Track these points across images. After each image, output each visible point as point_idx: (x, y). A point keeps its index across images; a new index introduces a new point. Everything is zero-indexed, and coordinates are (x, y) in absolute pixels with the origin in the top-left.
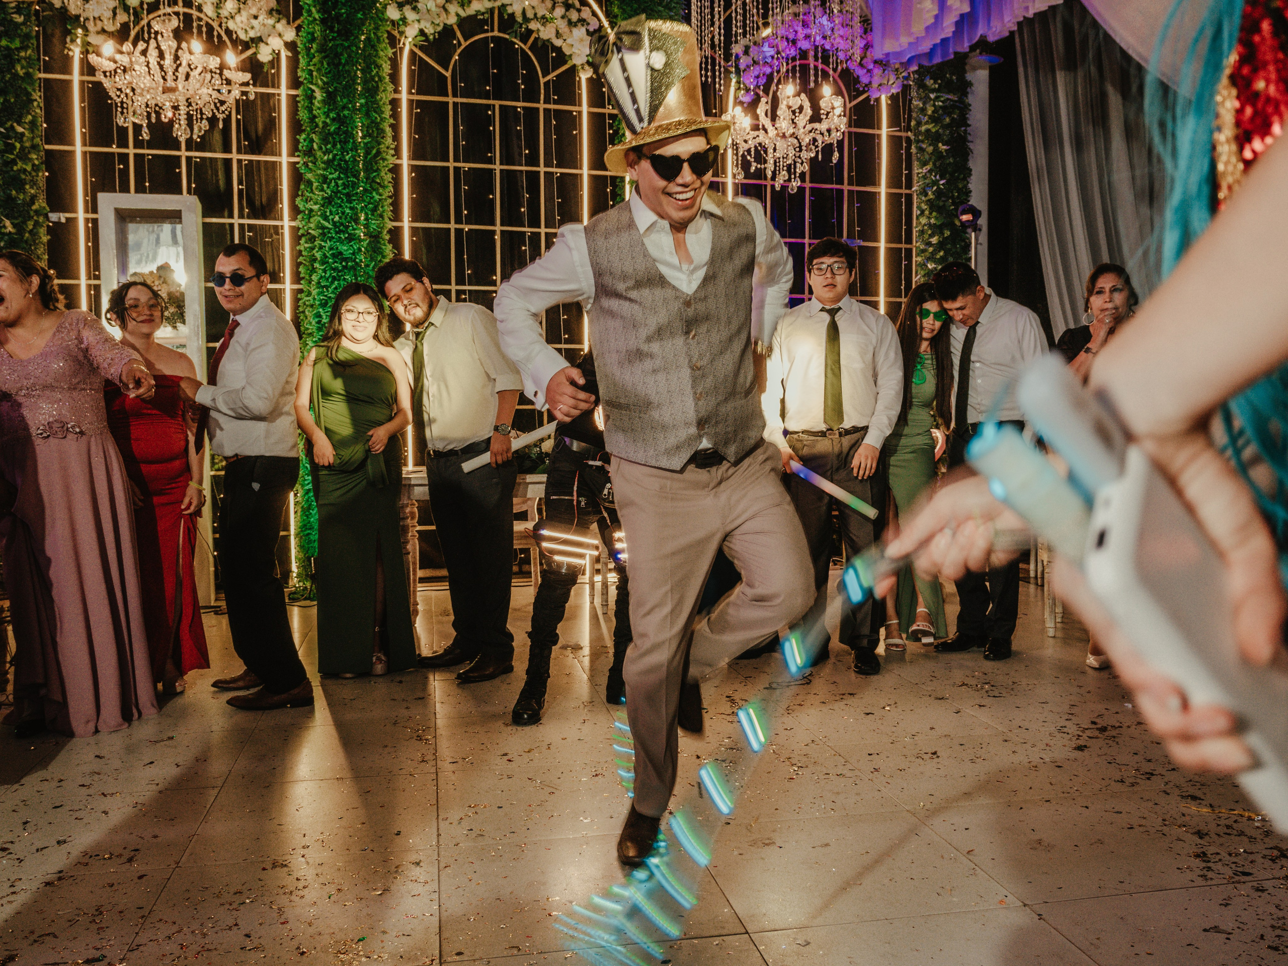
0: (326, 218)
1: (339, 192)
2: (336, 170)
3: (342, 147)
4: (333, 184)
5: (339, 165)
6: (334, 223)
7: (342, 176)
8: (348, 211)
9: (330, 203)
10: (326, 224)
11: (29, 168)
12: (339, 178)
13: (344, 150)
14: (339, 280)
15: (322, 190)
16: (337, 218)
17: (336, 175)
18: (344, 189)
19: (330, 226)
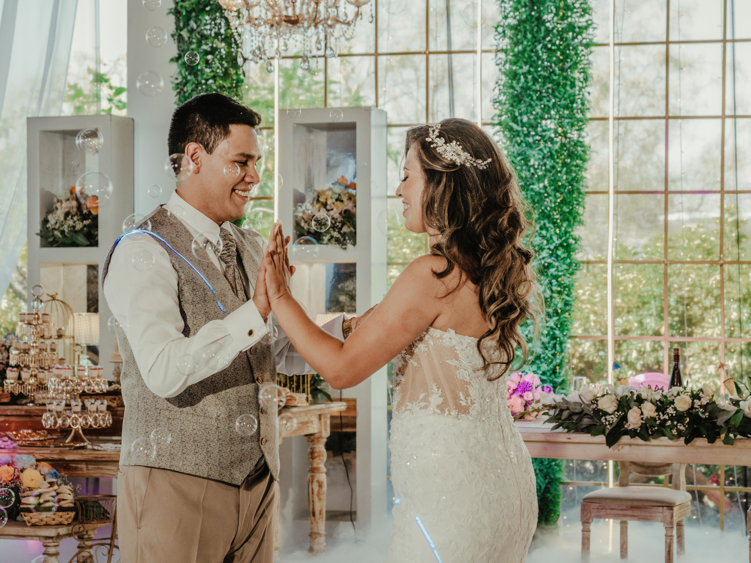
0: (514, 119)
1: (529, 88)
2: (526, 63)
3: (534, 37)
4: (522, 79)
5: (530, 57)
6: (523, 125)
7: (532, 70)
8: (538, 110)
9: (520, 102)
10: (515, 126)
11: (227, 84)
12: (529, 72)
13: (536, 40)
14: (527, 190)
15: (512, 87)
16: (525, 119)
17: (526, 68)
18: (534, 84)
19: (519, 128)
